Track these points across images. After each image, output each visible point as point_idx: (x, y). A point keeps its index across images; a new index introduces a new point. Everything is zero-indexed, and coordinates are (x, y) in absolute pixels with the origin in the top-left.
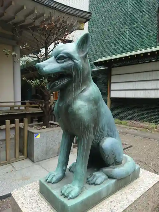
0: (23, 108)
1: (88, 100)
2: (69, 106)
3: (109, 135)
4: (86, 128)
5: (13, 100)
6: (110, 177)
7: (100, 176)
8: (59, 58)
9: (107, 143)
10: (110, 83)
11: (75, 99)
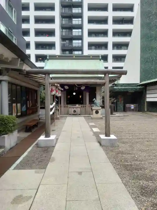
10: (146, 94)
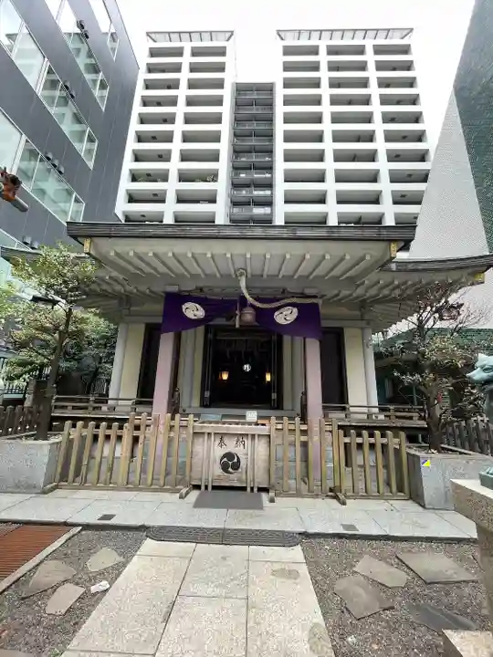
5: (366, 405)
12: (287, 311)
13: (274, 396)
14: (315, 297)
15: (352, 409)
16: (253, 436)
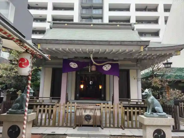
0: (143, 103)
1: (151, 99)
2: (147, 100)
3: (157, 106)
4: (151, 104)
5: (137, 99)
6: (157, 114)
7: (154, 114)
8: (145, 93)
9: (156, 108)
11: (148, 99)
12: (107, 66)
13: (103, 96)
14: (117, 61)
15: (131, 101)
16: (95, 109)
